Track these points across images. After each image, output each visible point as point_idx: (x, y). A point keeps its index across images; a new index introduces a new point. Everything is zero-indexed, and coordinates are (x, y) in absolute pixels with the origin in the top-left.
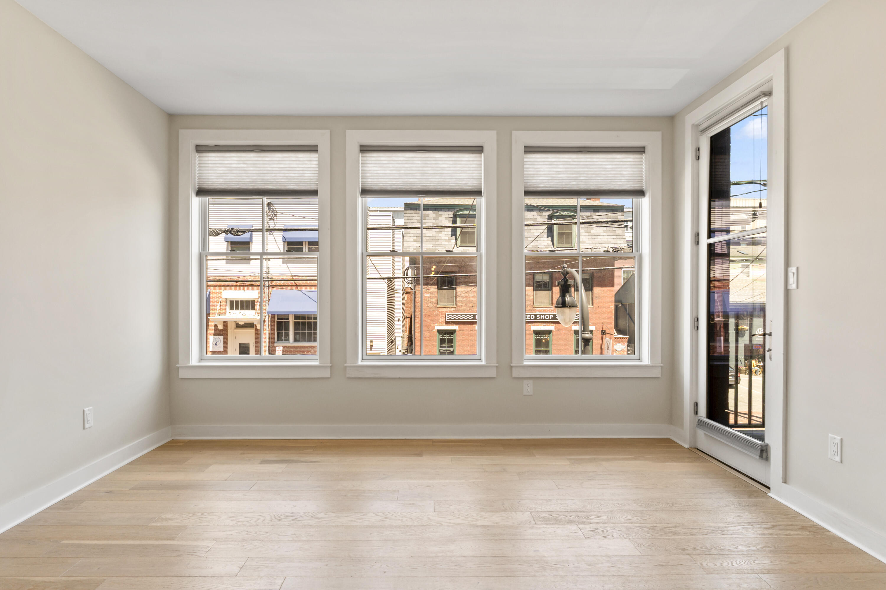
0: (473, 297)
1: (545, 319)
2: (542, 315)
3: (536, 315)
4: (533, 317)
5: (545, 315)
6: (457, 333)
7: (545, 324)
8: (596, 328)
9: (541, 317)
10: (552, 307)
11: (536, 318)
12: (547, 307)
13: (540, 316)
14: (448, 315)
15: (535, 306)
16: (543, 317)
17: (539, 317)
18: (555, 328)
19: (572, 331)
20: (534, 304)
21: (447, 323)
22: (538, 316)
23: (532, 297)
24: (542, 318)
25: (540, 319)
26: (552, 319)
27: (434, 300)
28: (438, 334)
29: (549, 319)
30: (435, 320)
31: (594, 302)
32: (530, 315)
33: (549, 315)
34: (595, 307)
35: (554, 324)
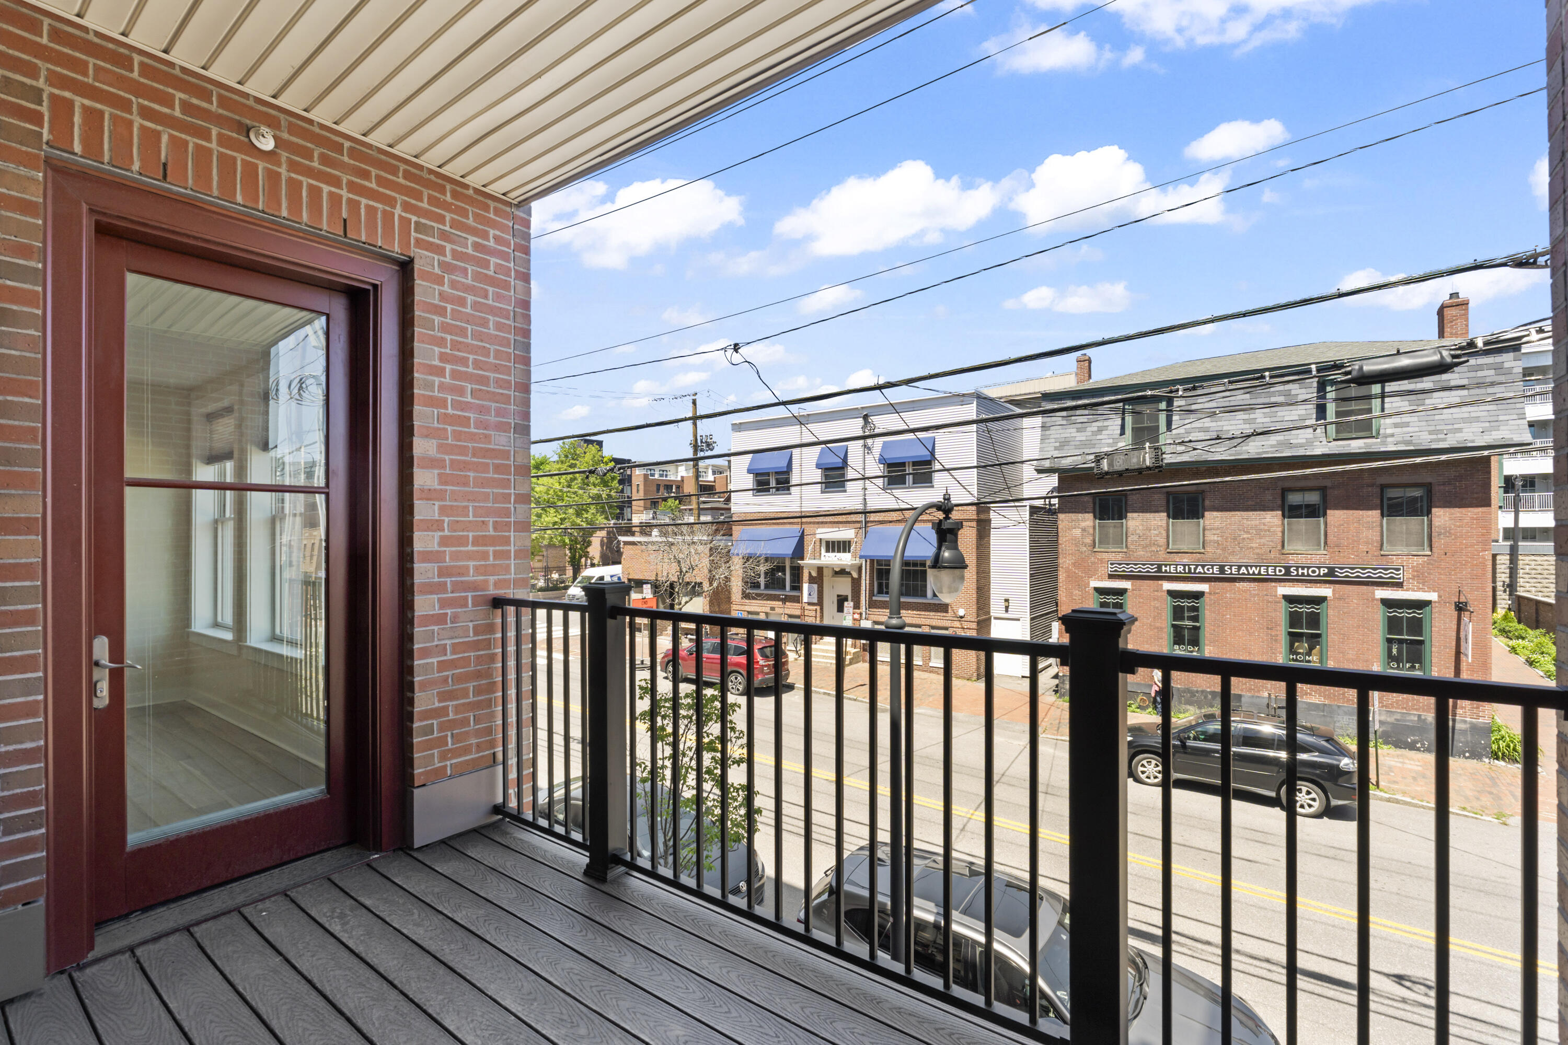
0: (1157, 535)
1: (1308, 575)
2: (1303, 568)
3: (1287, 569)
4: (1280, 571)
5: (1308, 568)
6: (1129, 593)
7: (1309, 585)
8: (1440, 596)
9: (1300, 571)
10: (1325, 552)
11: (1288, 572)
12: (1314, 552)
13: (1297, 570)
14: (1112, 564)
15: (1285, 551)
16: (1305, 571)
17: (1295, 573)
18: (1334, 594)
19: (1377, 600)
20: (1283, 546)
21: (1111, 577)
22: (1292, 569)
23: (1280, 534)
24: (1303, 574)
25: (1297, 575)
26: (1325, 575)
27: (1088, 540)
28: (1096, 594)
29: (1319, 575)
30: (1091, 572)
31: (1435, 545)
32: (1276, 567)
33: (1319, 568)
34: (1436, 555)
35: (1332, 586)
